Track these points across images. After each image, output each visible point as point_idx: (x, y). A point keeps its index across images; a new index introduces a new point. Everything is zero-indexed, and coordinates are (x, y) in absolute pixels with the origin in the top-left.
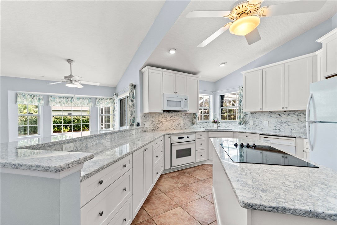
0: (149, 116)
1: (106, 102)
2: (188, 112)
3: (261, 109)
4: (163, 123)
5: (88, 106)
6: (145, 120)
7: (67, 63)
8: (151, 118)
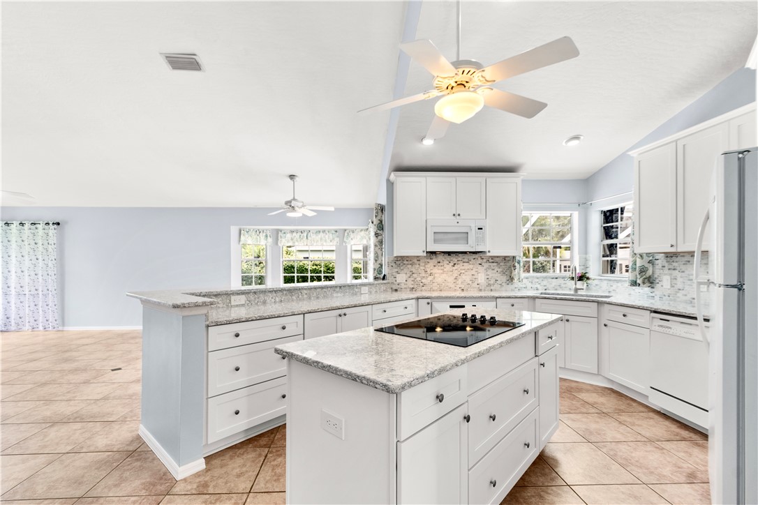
0: (405, 262)
1: (359, 237)
2: (488, 254)
3: (672, 246)
4: (436, 275)
5: (331, 244)
6: (396, 270)
7: (289, 179)
8: (409, 266)
